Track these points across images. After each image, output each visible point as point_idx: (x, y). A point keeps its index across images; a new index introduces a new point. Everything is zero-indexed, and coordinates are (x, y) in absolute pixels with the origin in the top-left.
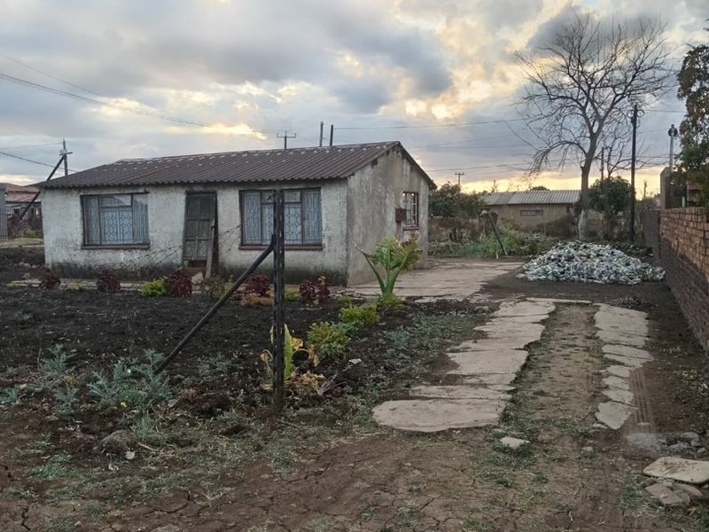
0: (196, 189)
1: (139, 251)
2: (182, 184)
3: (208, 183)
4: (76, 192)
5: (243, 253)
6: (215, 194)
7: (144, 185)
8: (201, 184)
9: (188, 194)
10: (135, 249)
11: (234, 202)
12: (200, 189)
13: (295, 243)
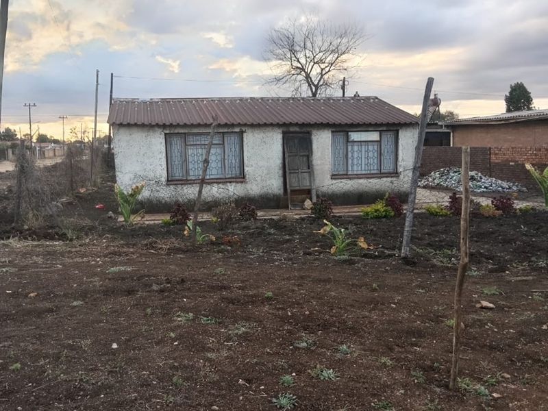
0: (292, 129)
1: (234, 184)
2: (278, 125)
3: (303, 125)
4: (160, 130)
5: (334, 181)
6: (309, 133)
7: (239, 125)
8: (297, 124)
9: (284, 133)
10: (230, 182)
11: (327, 140)
12: (297, 129)
13: (372, 172)
